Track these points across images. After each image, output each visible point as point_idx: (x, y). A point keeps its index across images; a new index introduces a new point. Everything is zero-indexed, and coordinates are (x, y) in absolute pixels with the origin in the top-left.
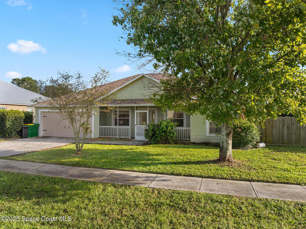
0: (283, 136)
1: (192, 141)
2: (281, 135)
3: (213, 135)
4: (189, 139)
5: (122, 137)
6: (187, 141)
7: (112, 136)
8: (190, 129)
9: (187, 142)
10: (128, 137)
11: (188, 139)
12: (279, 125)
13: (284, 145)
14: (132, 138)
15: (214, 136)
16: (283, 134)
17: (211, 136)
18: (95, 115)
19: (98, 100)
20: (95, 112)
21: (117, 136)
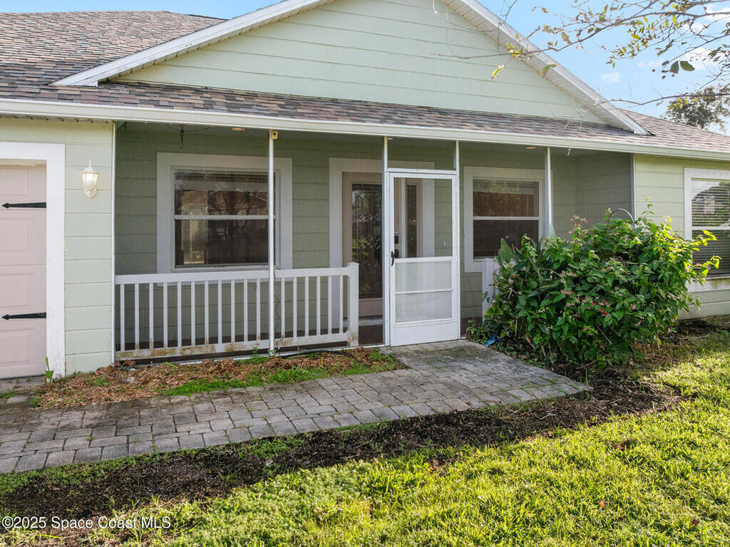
7: (226, 340)
10: (340, 336)
18: (72, 189)
19: (90, 77)
20: (73, 167)
21: (265, 336)
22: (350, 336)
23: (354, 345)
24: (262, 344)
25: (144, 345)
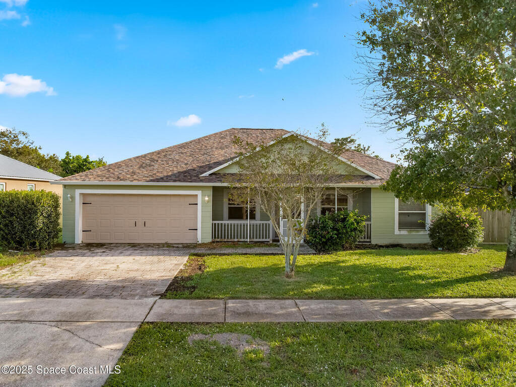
0: (493, 232)
1: (374, 242)
2: (491, 230)
3: (404, 232)
4: (368, 240)
5: (255, 240)
6: (365, 242)
7: (237, 238)
8: (370, 225)
9: (366, 245)
10: (267, 240)
11: (366, 240)
12: (489, 217)
13: (494, 243)
14: (274, 241)
15: (405, 234)
16: (493, 228)
17: (401, 234)
18: (203, 201)
19: (207, 174)
20: (203, 196)
21: (247, 238)
22: (270, 240)
23: (271, 242)
24: (246, 240)
25: (218, 238)
